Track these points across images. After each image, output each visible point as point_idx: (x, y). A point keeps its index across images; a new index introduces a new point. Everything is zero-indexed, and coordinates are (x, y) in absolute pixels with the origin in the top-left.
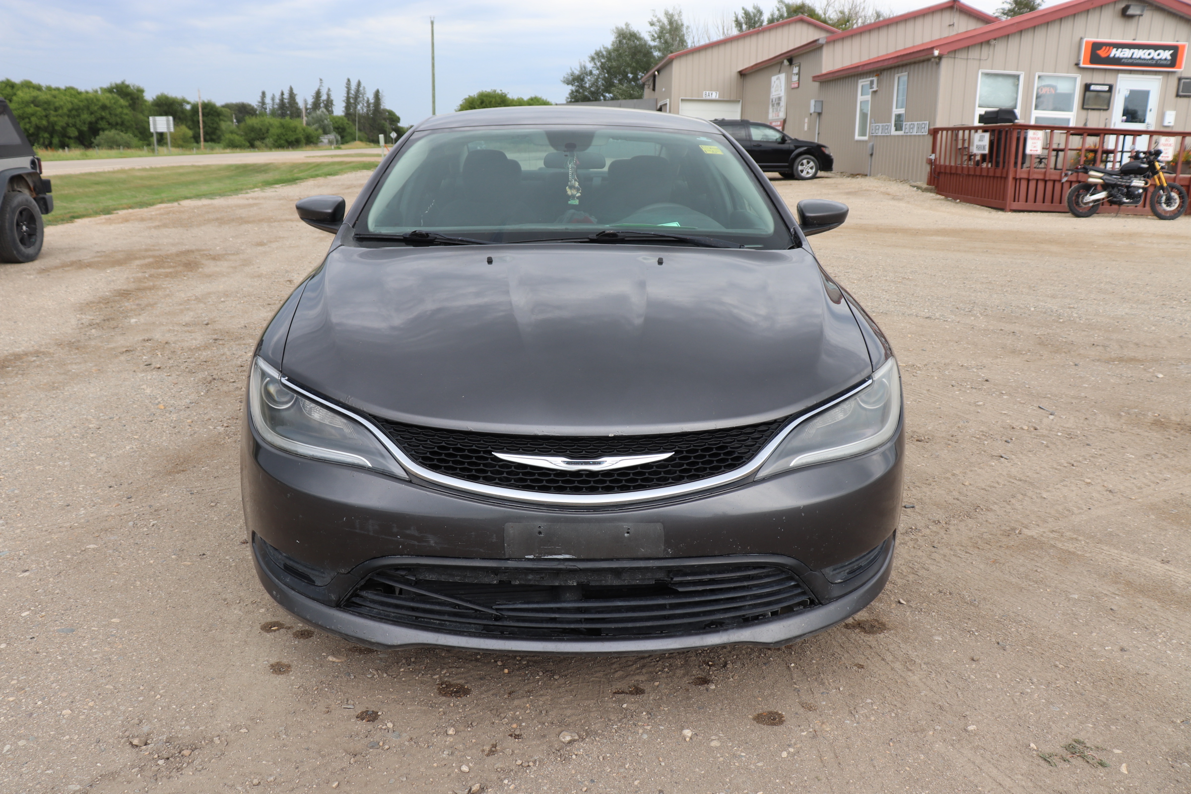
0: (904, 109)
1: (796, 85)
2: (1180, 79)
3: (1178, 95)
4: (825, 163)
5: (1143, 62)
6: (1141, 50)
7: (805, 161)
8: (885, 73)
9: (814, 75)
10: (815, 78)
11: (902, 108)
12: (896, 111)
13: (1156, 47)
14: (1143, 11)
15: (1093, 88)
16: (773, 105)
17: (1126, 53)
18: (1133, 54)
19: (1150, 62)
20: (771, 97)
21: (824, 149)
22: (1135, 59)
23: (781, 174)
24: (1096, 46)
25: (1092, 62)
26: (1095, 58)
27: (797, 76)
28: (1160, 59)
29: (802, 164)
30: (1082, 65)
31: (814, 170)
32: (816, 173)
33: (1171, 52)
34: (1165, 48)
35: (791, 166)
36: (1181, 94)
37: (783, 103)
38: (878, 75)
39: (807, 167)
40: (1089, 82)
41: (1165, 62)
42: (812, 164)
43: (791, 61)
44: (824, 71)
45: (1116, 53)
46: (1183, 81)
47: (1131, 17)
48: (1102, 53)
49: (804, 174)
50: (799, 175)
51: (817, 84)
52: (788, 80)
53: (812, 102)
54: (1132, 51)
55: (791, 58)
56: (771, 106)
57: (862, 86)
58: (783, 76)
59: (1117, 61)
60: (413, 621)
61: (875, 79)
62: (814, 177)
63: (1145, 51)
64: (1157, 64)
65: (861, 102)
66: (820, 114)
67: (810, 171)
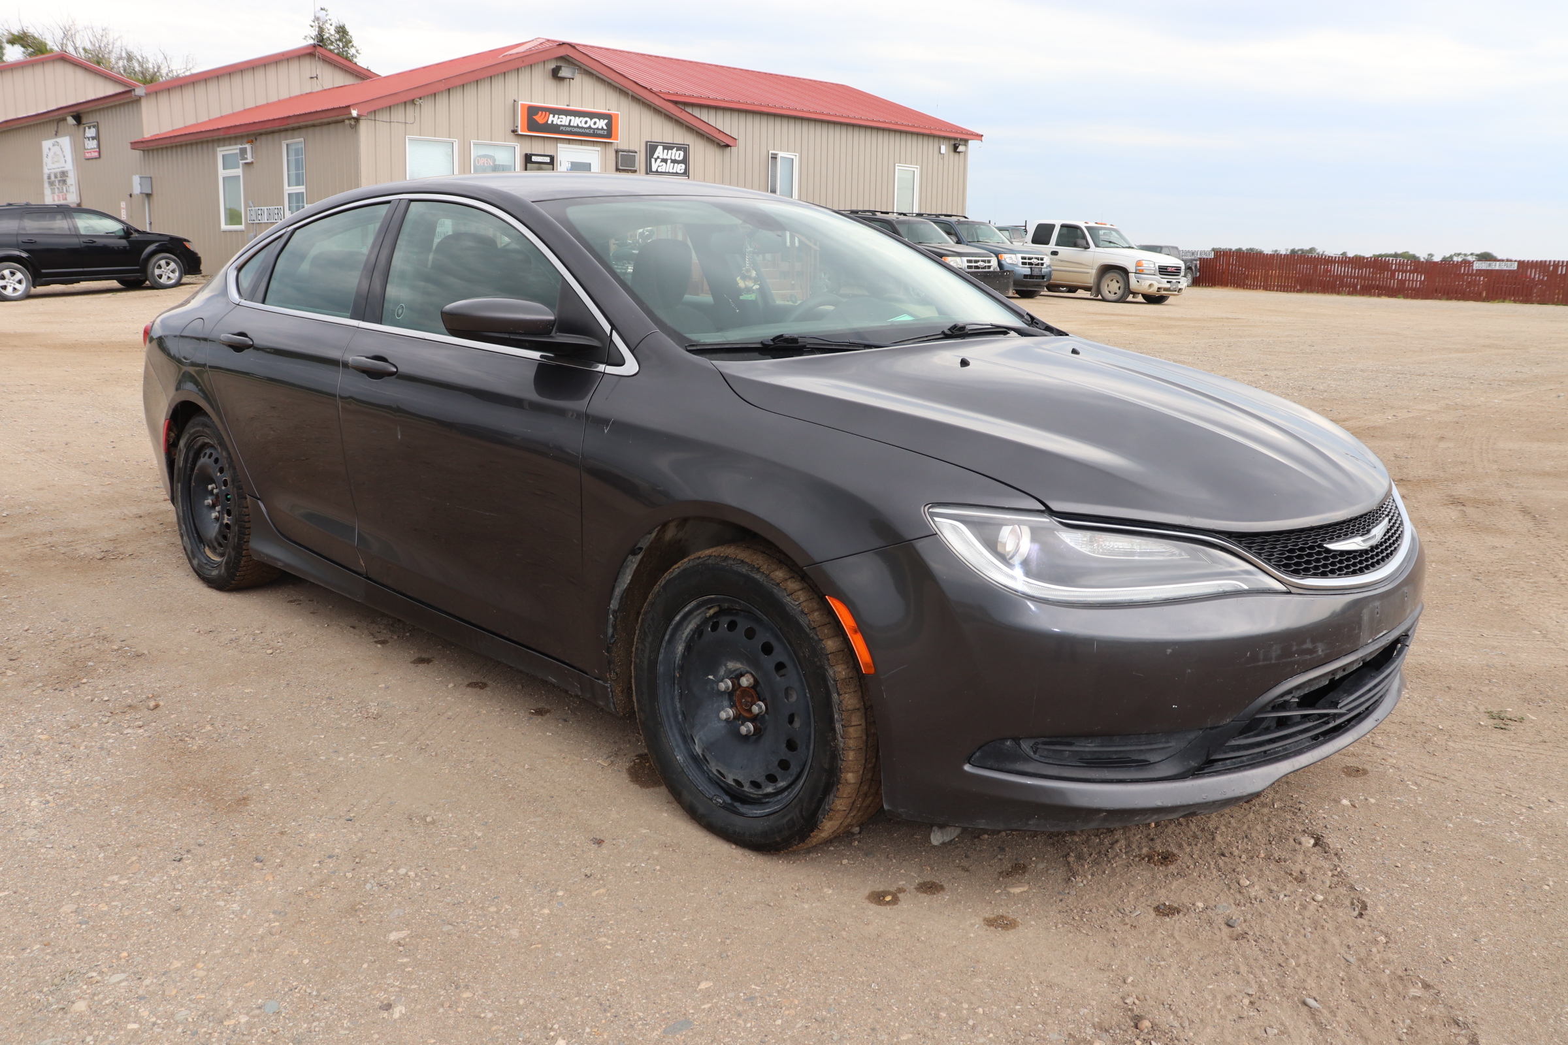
0: (304, 187)
1: (96, 154)
2: (617, 152)
3: (618, 170)
4: (191, 264)
5: (580, 130)
6: (577, 118)
7: (163, 262)
8: (264, 137)
9: (133, 141)
10: (135, 145)
11: (303, 185)
12: (288, 189)
13: (592, 115)
14: (574, 73)
15: (534, 159)
16: (51, 184)
17: (564, 120)
18: (570, 120)
19: (587, 131)
20: (46, 171)
21: (187, 244)
22: (573, 127)
23: (120, 281)
24: (532, 111)
25: (530, 129)
26: (532, 125)
27: (95, 142)
28: (598, 129)
29: (160, 267)
30: (520, 133)
31: (177, 274)
32: (180, 278)
33: (606, 121)
34: (600, 116)
35: (144, 269)
36: (621, 168)
37: (72, 180)
38: (251, 142)
39: (167, 270)
40: (529, 152)
41: (601, 132)
42: (173, 265)
43: (78, 118)
44: (147, 135)
45: (554, 119)
46: (620, 153)
47: (563, 79)
48: (539, 119)
49: (163, 280)
50: (156, 282)
51: (138, 153)
52: (78, 148)
53: (136, 179)
54: (569, 118)
55: (79, 115)
56: (46, 185)
57: (223, 156)
58: (65, 142)
59: (555, 129)
60: (1265, 757)
61: (248, 146)
62: (178, 284)
63: (581, 118)
64: (594, 133)
65: (224, 178)
66: (149, 196)
67: (171, 275)
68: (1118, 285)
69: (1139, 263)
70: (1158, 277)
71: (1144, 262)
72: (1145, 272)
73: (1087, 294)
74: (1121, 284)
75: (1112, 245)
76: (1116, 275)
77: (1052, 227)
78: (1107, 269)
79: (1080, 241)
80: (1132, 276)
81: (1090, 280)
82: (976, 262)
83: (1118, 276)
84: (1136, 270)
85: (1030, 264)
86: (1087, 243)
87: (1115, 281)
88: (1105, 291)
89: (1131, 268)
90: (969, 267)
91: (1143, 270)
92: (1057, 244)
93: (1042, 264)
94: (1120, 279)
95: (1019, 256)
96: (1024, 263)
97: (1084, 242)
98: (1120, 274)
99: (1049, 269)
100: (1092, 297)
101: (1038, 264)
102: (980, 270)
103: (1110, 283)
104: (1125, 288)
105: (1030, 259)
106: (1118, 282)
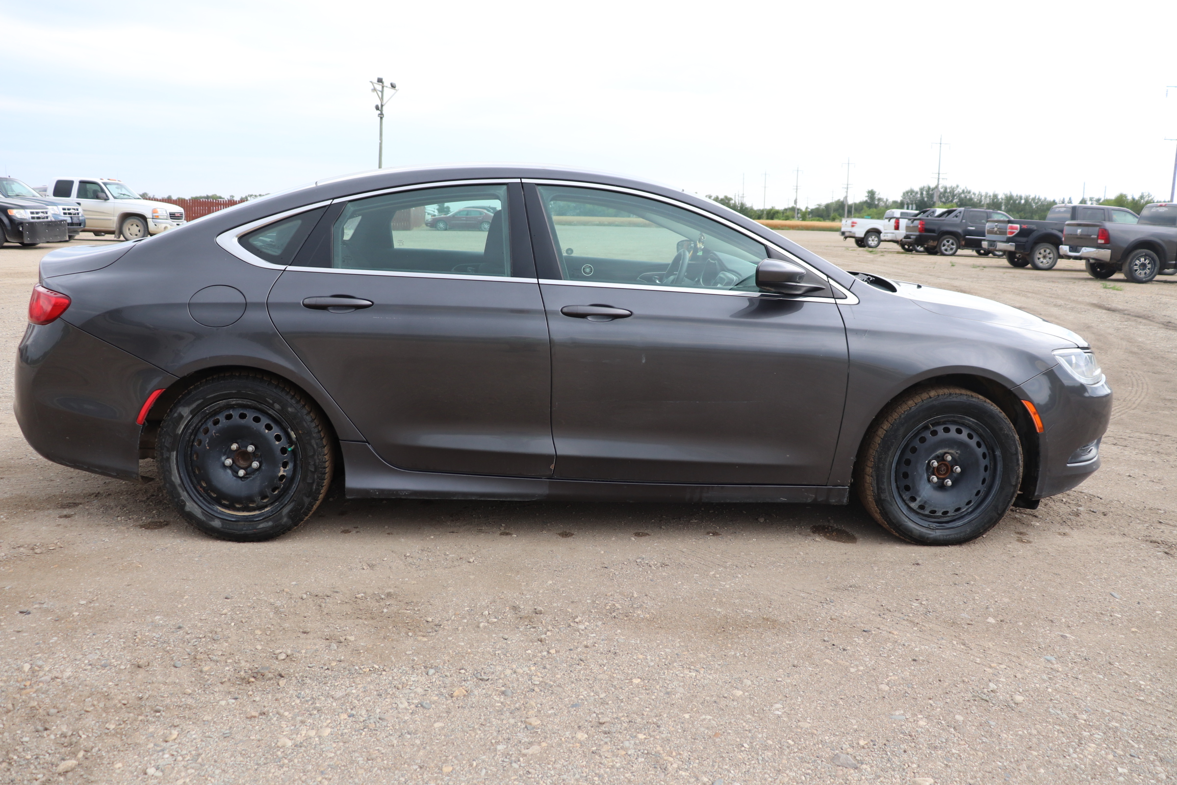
68: (138, 228)
69: (154, 211)
70: (170, 221)
71: (158, 210)
72: (160, 217)
73: (111, 237)
74: (141, 227)
75: (125, 197)
76: (135, 221)
77: (71, 183)
78: (126, 217)
79: (101, 194)
80: (150, 221)
81: (113, 225)
82: (37, 213)
83: (135, 220)
84: (153, 216)
85: (70, 214)
86: (107, 196)
87: (135, 225)
88: (127, 233)
89: (148, 215)
90: (33, 218)
91: (158, 216)
92: (78, 197)
93: (78, 214)
94: (139, 224)
95: (61, 207)
96: (65, 214)
97: (104, 195)
98: (139, 220)
99: (83, 218)
100: (116, 239)
101: (75, 214)
102: (41, 220)
103: (130, 227)
104: (145, 231)
105: (69, 209)
106: (137, 226)
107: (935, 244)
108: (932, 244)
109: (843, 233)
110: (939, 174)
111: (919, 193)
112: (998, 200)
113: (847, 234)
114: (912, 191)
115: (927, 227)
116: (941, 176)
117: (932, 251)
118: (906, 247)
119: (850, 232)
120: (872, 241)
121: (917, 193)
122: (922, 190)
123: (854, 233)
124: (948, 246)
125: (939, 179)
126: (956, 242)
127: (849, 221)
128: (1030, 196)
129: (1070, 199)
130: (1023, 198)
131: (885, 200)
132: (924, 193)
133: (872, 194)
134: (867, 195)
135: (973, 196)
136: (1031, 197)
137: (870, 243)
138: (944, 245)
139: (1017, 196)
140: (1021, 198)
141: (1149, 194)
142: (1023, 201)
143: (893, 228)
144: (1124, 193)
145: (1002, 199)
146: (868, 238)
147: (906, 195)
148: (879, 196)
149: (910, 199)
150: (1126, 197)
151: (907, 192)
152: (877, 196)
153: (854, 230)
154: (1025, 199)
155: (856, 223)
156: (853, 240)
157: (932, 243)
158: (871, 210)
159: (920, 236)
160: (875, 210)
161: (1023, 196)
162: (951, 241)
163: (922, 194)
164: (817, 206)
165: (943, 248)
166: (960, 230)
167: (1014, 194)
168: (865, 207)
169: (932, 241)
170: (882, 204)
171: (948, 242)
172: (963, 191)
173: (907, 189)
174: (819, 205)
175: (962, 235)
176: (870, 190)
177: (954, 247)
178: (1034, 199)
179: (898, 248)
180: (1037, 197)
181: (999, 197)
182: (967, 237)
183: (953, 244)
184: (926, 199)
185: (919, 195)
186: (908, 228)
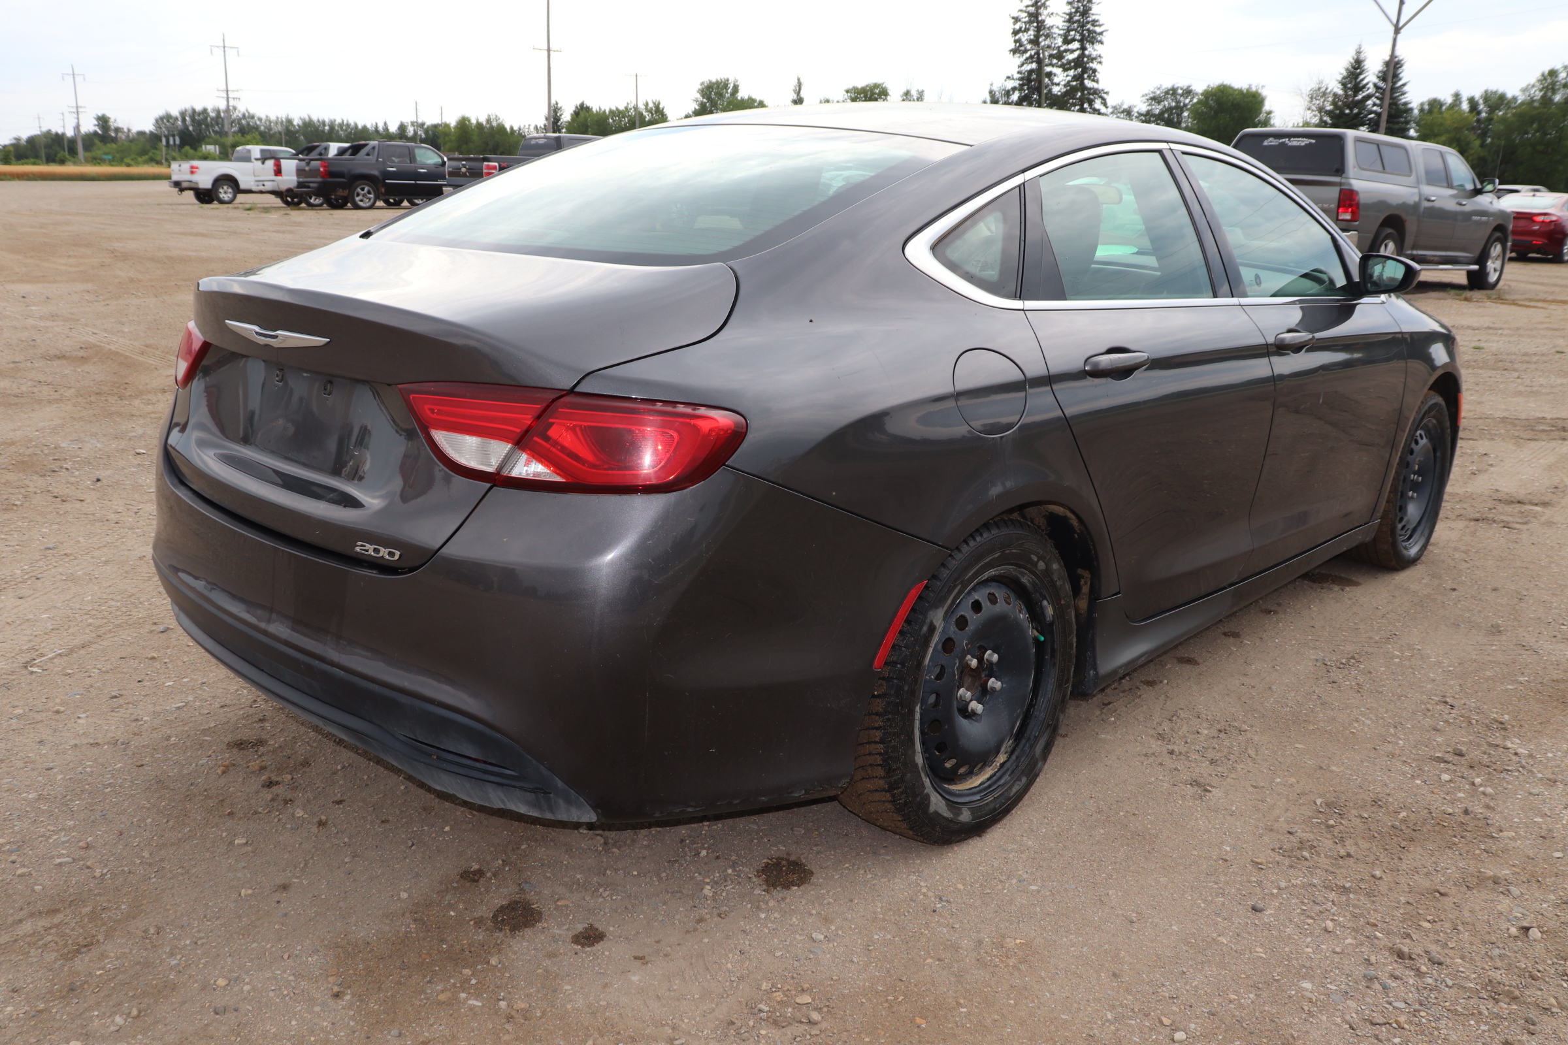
107: (346, 193)
108: (342, 194)
109: (177, 184)
110: (227, 91)
111: (180, 119)
112: (294, 126)
113: (185, 185)
114: (168, 117)
115: (334, 169)
116: (231, 95)
117: (337, 204)
118: (289, 199)
119: (190, 181)
120: (225, 193)
121: (176, 119)
122: (183, 114)
123: (197, 183)
124: (363, 196)
125: (228, 98)
126: (374, 191)
127: (186, 166)
128: (335, 121)
129: (385, 124)
130: (327, 123)
131: (126, 130)
132: (187, 118)
133: (103, 121)
134: (96, 123)
135: (258, 123)
136: (337, 123)
137: (221, 196)
138: (358, 195)
139: (319, 121)
140: (324, 123)
141: (496, 116)
142: (327, 128)
143: (273, 173)
144: (467, 115)
145: (298, 125)
146: (217, 190)
147: (160, 122)
148: (116, 125)
149: (167, 128)
150: (469, 121)
151: (162, 118)
152: (113, 125)
153: (195, 178)
154: (329, 125)
155: (197, 168)
156: (191, 194)
157: (341, 192)
158: (108, 145)
159: (323, 183)
160: (114, 146)
161: (327, 121)
162: (366, 189)
163: (184, 120)
164: (14, 141)
165: (357, 199)
166: (375, 173)
167: (315, 118)
168: (97, 141)
169: (341, 190)
170: (122, 136)
171: (363, 189)
172: (244, 115)
173: (161, 112)
174: (18, 139)
175: (381, 178)
176: (100, 115)
177: (372, 196)
178: (341, 125)
179: (277, 202)
180: (345, 122)
181: (295, 123)
182: (387, 181)
183: (369, 192)
184: (191, 128)
185: (180, 123)
186: (300, 172)
